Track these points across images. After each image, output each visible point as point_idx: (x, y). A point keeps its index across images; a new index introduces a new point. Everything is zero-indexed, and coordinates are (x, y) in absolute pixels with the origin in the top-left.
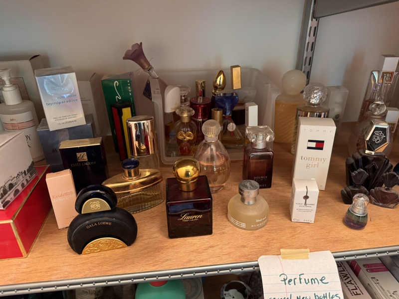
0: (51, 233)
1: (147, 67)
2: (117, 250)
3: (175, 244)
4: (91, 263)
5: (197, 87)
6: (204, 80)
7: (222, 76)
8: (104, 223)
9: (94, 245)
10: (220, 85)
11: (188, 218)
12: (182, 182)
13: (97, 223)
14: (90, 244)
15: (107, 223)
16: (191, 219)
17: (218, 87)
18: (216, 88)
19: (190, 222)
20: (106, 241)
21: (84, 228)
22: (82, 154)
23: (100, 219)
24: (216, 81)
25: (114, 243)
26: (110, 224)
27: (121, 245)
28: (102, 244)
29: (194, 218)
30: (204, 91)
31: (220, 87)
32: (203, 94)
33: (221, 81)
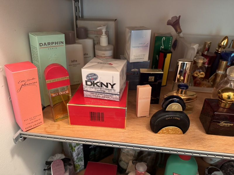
0: (134, 119)
1: (179, 31)
2: (177, 135)
3: (212, 138)
4: (164, 139)
5: (205, 45)
6: (211, 42)
7: (226, 40)
8: (176, 118)
9: (166, 129)
10: (223, 45)
11: (224, 124)
12: (222, 101)
13: (172, 117)
14: (164, 129)
15: (178, 118)
16: (225, 125)
17: (222, 47)
18: (220, 47)
19: (224, 127)
20: (173, 129)
21: (164, 119)
22: (152, 77)
23: (175, 115)
24: (221, 43)
25: (177, 131)
26: (179, 119)
27: (180, 132)
28: (170, 130)
29: (228, 125)
30: (209, 48)
31: (223, 46)
32: (208, 50)
33: (225, 44)
